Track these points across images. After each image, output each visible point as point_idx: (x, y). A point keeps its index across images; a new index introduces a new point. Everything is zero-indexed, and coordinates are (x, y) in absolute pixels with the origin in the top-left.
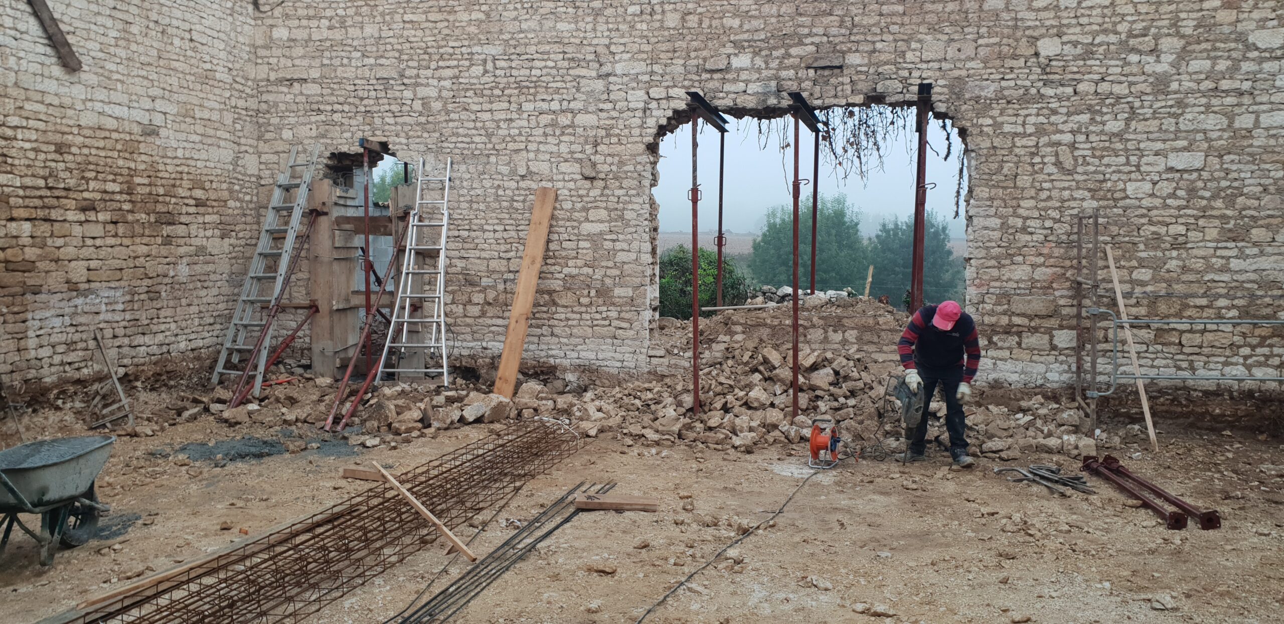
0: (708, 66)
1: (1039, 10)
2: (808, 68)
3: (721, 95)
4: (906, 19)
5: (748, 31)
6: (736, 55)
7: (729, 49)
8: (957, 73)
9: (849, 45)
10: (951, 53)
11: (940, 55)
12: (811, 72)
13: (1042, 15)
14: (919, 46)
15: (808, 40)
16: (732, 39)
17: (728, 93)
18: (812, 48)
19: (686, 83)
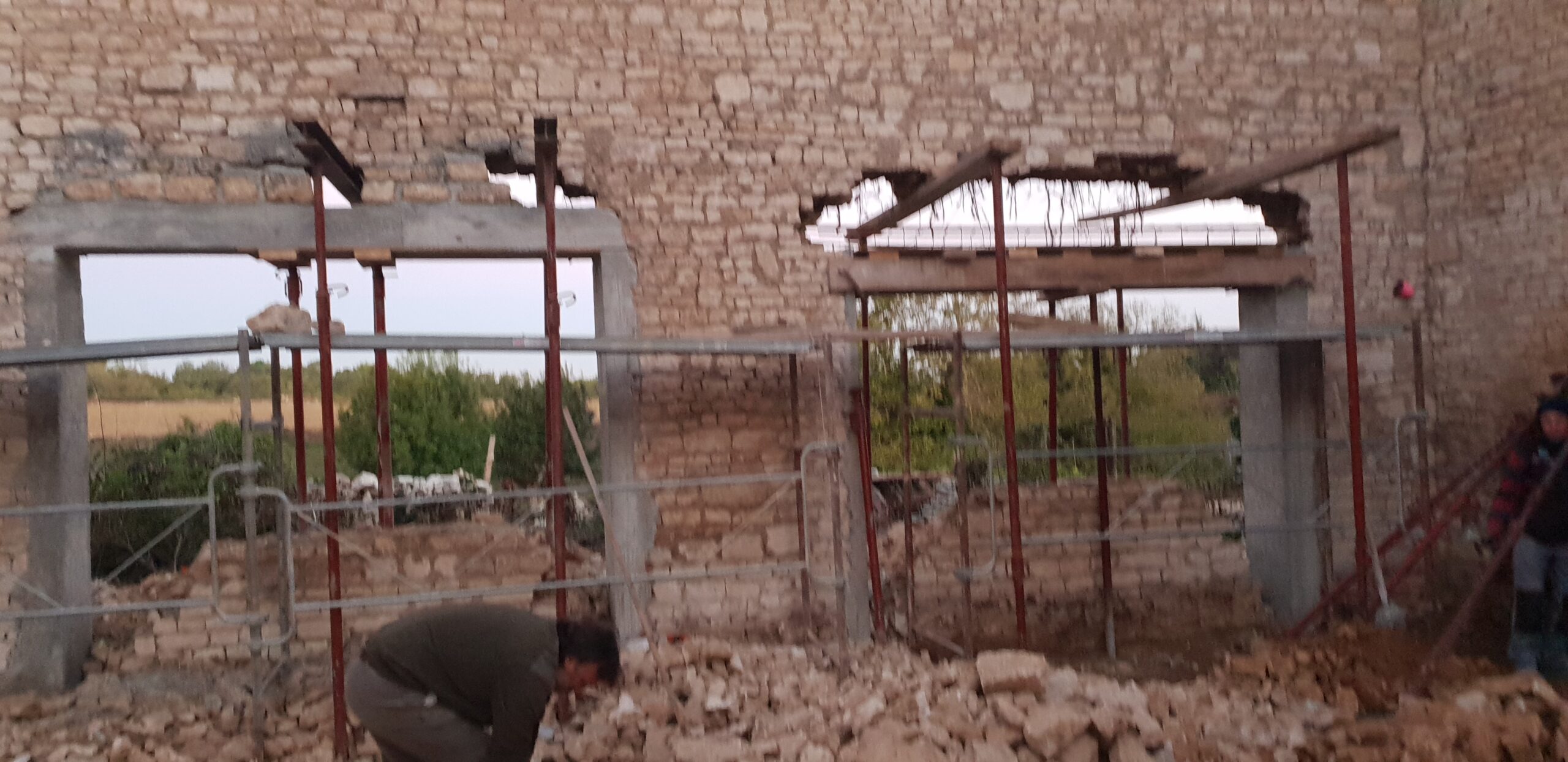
0: (145, 82)
1: (713, 31)
2: (342, 96)
3: (176, 136)
4: (509, 29)
5: (225, 25)
6: (203, 66)
7: (190, 54)
8: (595, 122)
9: (414, 64)
10: (585, 87)
11: (569, 91)
12: (349, 106)
13: (718, 38)
14: (532, 73)
15: (339, 50)
16: (193, 34)
17: (188, 134)
18: (350, 65)
19: (102, 111)
